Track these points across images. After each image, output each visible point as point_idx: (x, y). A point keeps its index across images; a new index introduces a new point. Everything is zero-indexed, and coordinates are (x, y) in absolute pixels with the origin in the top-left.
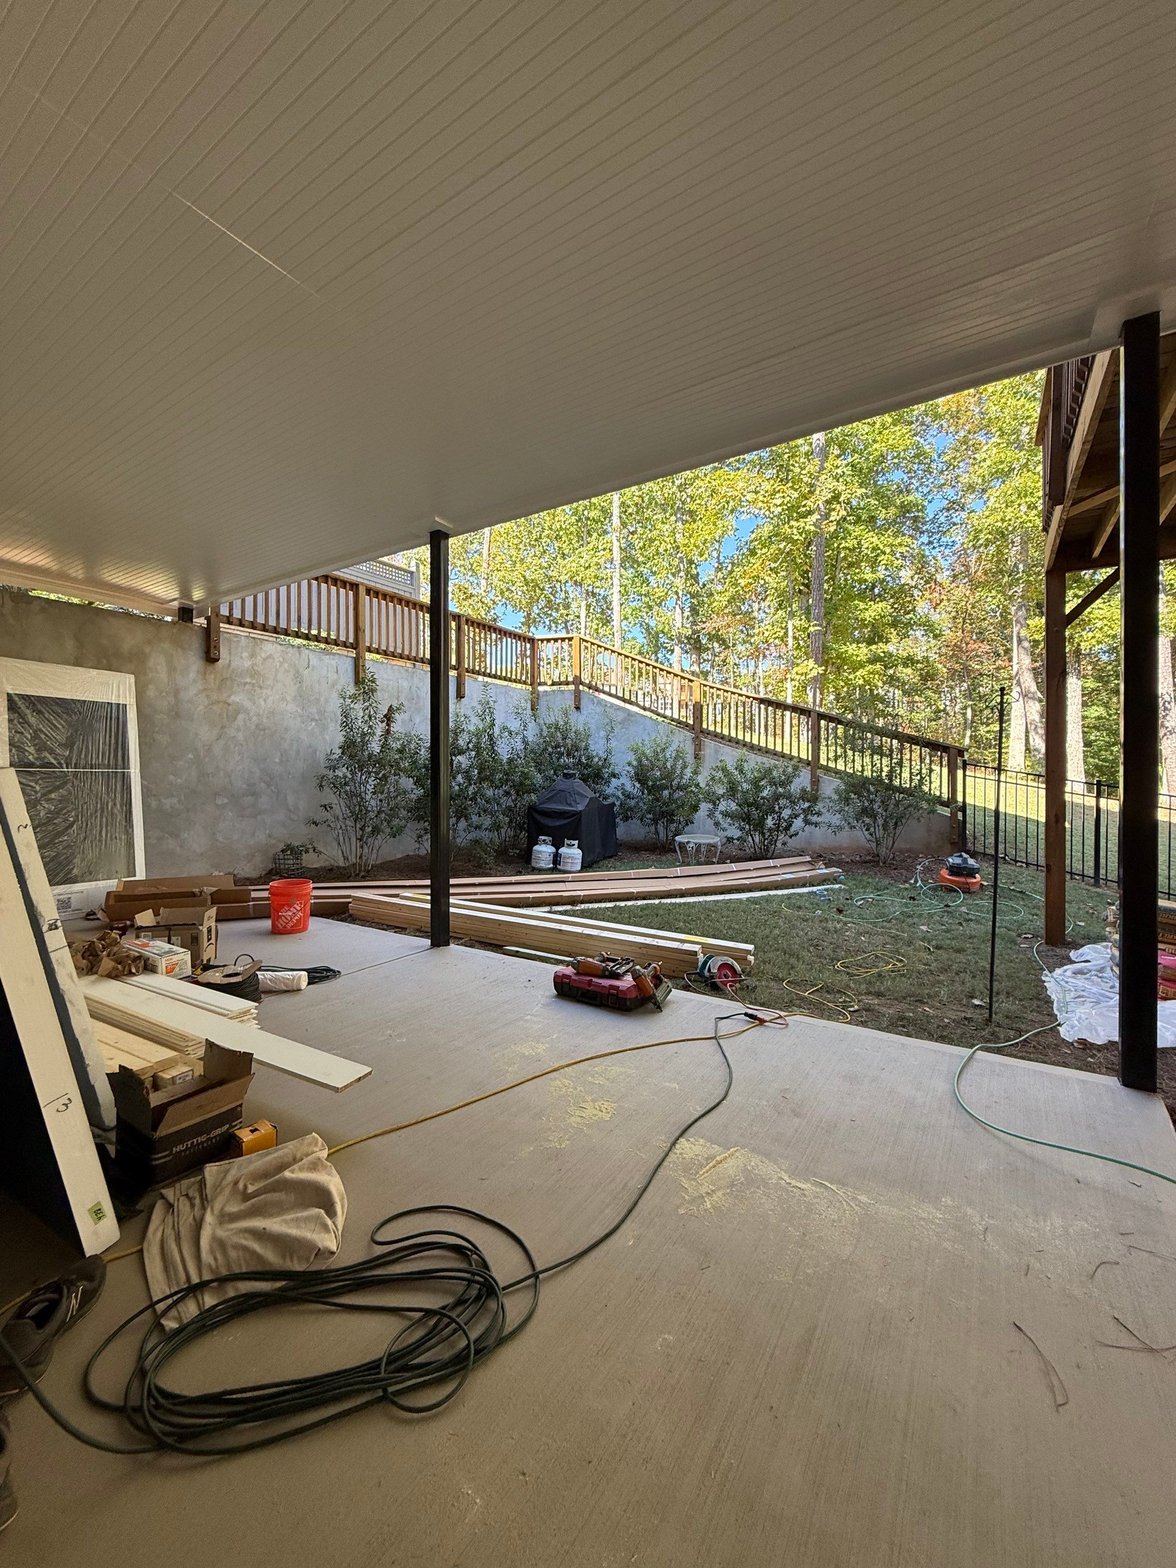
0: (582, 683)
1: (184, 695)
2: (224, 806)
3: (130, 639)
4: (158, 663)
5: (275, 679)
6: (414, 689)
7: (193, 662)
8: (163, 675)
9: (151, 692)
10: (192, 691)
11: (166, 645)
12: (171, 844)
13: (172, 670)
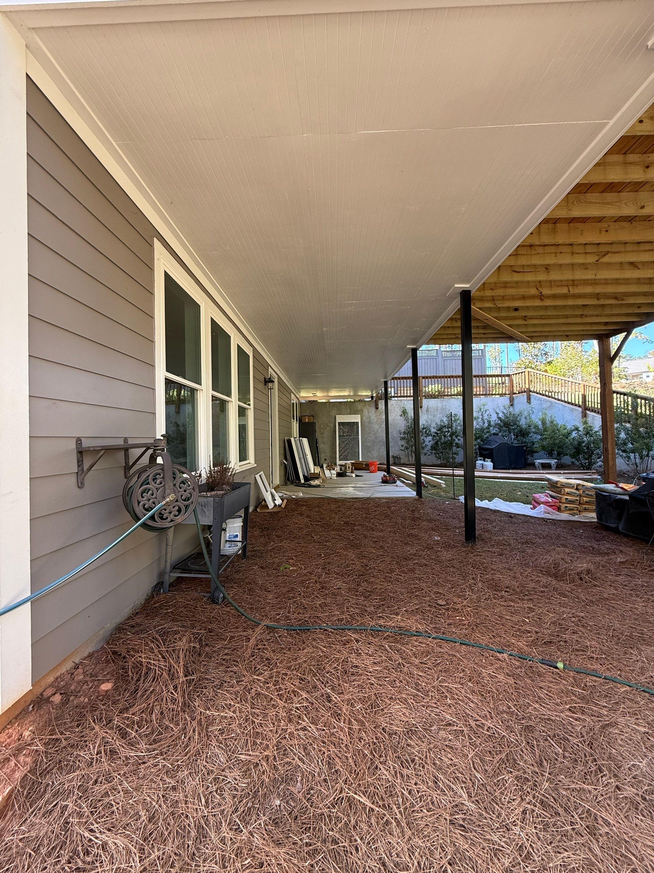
0: (530, 391)
1: (371, 418)
2: (381, 445)
3: (359, 406)
4: (365, 411)
5: (394, 410)
6: (444, 406)
7: (373, 409)
8: (367, 414)
9: (364, 418)
10: (373, 417)
11: (367, 407)
12: (369, 454)
13: (368, 412)
